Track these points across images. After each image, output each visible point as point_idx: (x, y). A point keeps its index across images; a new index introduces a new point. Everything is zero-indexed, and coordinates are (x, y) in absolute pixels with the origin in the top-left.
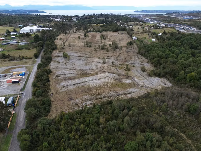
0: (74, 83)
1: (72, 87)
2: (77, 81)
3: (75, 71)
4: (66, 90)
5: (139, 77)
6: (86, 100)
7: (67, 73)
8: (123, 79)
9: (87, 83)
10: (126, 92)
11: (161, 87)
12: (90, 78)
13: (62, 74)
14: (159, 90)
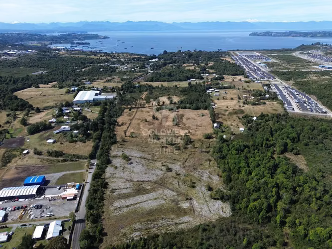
0: (127, 205)
1: (125, 210)
2: (131, 201)
3: (131, 183)
4: (118, 213)
5: (200, 199)
6: (136, 230)
7: (122, 187)
8: (181, 201)
9: (141, 205)
10: (177, 222)
11: (217, 217)
12: (145, 197)
13: (117, 188)
14: (214, 221)
